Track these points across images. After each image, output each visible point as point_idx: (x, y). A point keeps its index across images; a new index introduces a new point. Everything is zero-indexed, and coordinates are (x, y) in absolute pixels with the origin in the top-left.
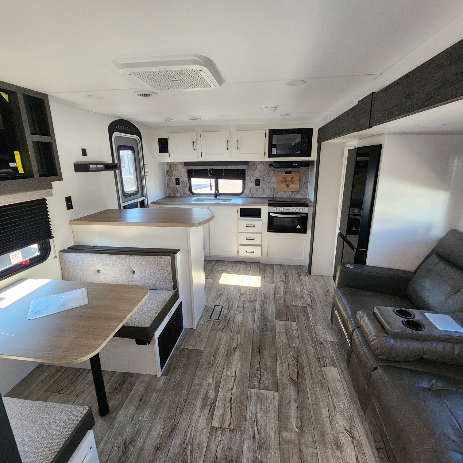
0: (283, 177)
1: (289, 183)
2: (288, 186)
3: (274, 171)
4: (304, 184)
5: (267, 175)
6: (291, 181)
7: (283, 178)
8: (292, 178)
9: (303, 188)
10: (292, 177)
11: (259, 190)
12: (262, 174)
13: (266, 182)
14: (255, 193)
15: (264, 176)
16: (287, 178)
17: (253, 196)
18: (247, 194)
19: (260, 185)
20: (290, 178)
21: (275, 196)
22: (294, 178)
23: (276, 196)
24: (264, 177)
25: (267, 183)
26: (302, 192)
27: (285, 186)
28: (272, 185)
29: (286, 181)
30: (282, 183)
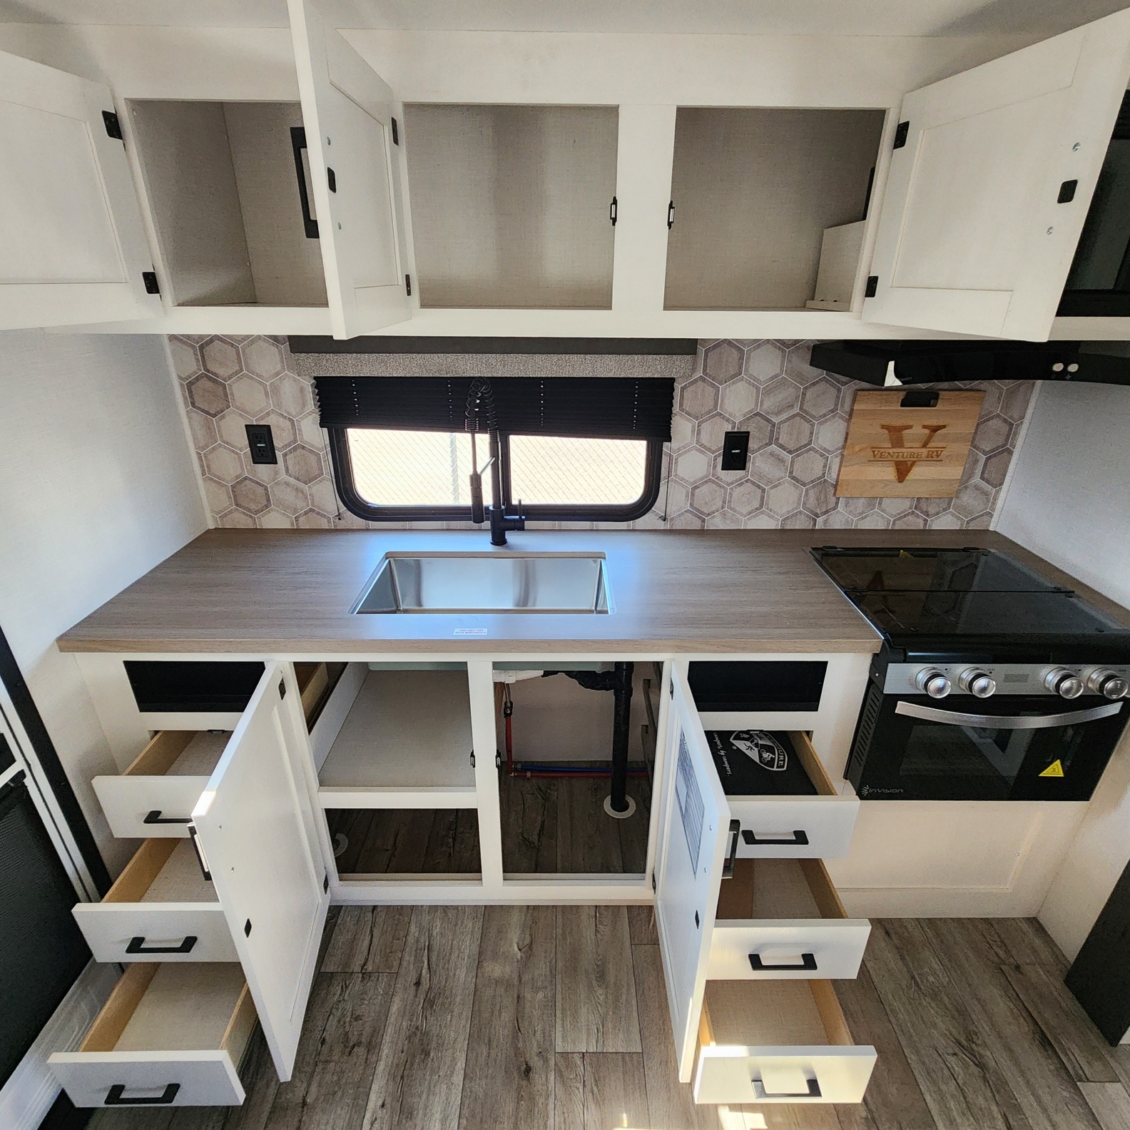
0: (886, 421)
1: (912, 455)
2: (903, 471)
3: (839, 390)
4: (988, 459)
5: (796, 410)
6: (924, 446)
7: (883, 427)
8: (935, 429)
9: (976, 479)
10: (935, 422)
11: (738, 492)
12: (768, 404)
13: (781, 446)
14: (714, 508)
15: (778, 413)
16: (910, 427)
17: (704, 521)
18: (673, 511)
19: (749, 465)
20: (924, 427)
21: (820, 520)
22: (944, 427)
23: (826, 522)
24: (775, 420)
25: (790, 452)
26: (968, 499)
27: (889, 473)
28: (811, 467)
29: (898, 442)
30: (877, 457)
